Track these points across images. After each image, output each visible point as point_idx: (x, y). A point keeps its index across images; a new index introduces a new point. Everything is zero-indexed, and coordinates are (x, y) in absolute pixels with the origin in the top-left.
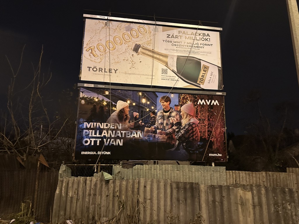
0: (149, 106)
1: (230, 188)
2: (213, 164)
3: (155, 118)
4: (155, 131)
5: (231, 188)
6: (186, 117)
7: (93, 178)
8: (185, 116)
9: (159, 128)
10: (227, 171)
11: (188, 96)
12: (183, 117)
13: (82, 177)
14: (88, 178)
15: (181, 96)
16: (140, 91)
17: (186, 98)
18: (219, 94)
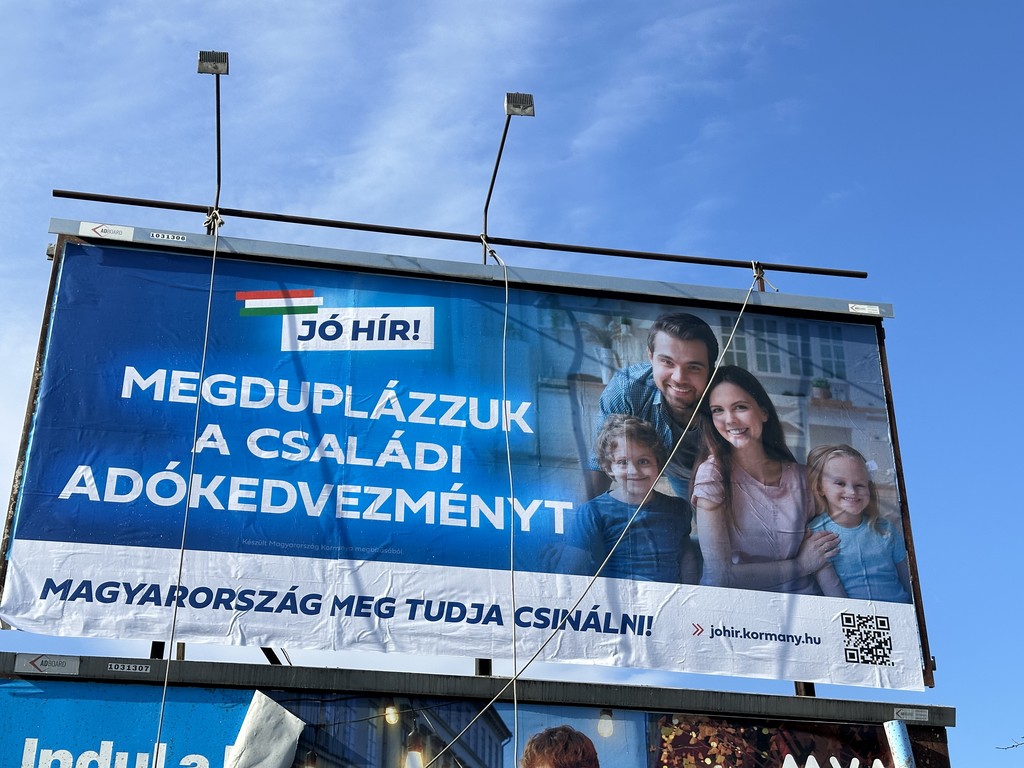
11: (706, 730)
15: (665, 730)
16: (388, 698)
17: (698, 743)
18: (912, 716)
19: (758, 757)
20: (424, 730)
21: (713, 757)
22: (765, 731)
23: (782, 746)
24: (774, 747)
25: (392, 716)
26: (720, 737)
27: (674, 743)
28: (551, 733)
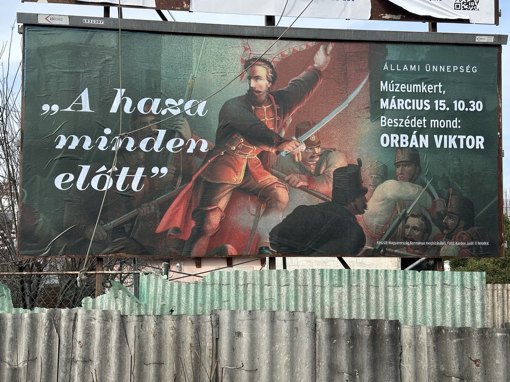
1: (496, 337)
2: (447, 266)
5: (498, 334)
7: (80, 311)
10: (489, 285)
13: (47, 309)
14: (64, 311)
18: (485, 40)
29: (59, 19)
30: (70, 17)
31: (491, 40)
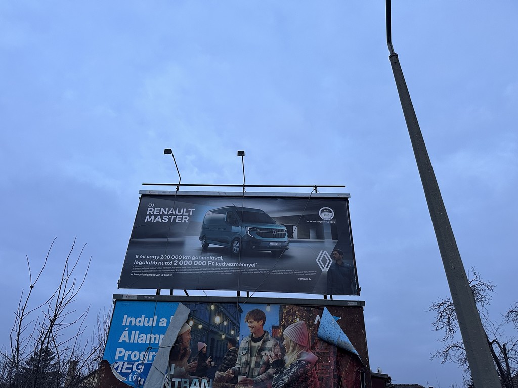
0: (226, 330)
3: (235, 353)
4: (234, 377)
6: (293, 350)
8: (291, 348)
9: (243, 371)
11: (295, 309)
12: (288, 350)
15: (284, 309)
16: (212, 303)
17: (293, 312)
18: (353, 304)
19: (309, 316)
20: (221, 311)
21: (297, 316)
22: (312, 309)
23: (316, 312)
24: (314, 313)
25: (213, 307)
26: (299, 311)
27: (286, 313)
28: (254, 311)
29: (133, 297)
30: (138, 295)
31: (356, 304)
